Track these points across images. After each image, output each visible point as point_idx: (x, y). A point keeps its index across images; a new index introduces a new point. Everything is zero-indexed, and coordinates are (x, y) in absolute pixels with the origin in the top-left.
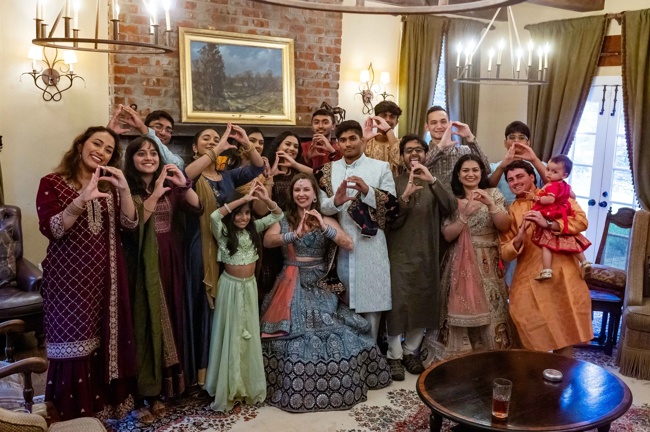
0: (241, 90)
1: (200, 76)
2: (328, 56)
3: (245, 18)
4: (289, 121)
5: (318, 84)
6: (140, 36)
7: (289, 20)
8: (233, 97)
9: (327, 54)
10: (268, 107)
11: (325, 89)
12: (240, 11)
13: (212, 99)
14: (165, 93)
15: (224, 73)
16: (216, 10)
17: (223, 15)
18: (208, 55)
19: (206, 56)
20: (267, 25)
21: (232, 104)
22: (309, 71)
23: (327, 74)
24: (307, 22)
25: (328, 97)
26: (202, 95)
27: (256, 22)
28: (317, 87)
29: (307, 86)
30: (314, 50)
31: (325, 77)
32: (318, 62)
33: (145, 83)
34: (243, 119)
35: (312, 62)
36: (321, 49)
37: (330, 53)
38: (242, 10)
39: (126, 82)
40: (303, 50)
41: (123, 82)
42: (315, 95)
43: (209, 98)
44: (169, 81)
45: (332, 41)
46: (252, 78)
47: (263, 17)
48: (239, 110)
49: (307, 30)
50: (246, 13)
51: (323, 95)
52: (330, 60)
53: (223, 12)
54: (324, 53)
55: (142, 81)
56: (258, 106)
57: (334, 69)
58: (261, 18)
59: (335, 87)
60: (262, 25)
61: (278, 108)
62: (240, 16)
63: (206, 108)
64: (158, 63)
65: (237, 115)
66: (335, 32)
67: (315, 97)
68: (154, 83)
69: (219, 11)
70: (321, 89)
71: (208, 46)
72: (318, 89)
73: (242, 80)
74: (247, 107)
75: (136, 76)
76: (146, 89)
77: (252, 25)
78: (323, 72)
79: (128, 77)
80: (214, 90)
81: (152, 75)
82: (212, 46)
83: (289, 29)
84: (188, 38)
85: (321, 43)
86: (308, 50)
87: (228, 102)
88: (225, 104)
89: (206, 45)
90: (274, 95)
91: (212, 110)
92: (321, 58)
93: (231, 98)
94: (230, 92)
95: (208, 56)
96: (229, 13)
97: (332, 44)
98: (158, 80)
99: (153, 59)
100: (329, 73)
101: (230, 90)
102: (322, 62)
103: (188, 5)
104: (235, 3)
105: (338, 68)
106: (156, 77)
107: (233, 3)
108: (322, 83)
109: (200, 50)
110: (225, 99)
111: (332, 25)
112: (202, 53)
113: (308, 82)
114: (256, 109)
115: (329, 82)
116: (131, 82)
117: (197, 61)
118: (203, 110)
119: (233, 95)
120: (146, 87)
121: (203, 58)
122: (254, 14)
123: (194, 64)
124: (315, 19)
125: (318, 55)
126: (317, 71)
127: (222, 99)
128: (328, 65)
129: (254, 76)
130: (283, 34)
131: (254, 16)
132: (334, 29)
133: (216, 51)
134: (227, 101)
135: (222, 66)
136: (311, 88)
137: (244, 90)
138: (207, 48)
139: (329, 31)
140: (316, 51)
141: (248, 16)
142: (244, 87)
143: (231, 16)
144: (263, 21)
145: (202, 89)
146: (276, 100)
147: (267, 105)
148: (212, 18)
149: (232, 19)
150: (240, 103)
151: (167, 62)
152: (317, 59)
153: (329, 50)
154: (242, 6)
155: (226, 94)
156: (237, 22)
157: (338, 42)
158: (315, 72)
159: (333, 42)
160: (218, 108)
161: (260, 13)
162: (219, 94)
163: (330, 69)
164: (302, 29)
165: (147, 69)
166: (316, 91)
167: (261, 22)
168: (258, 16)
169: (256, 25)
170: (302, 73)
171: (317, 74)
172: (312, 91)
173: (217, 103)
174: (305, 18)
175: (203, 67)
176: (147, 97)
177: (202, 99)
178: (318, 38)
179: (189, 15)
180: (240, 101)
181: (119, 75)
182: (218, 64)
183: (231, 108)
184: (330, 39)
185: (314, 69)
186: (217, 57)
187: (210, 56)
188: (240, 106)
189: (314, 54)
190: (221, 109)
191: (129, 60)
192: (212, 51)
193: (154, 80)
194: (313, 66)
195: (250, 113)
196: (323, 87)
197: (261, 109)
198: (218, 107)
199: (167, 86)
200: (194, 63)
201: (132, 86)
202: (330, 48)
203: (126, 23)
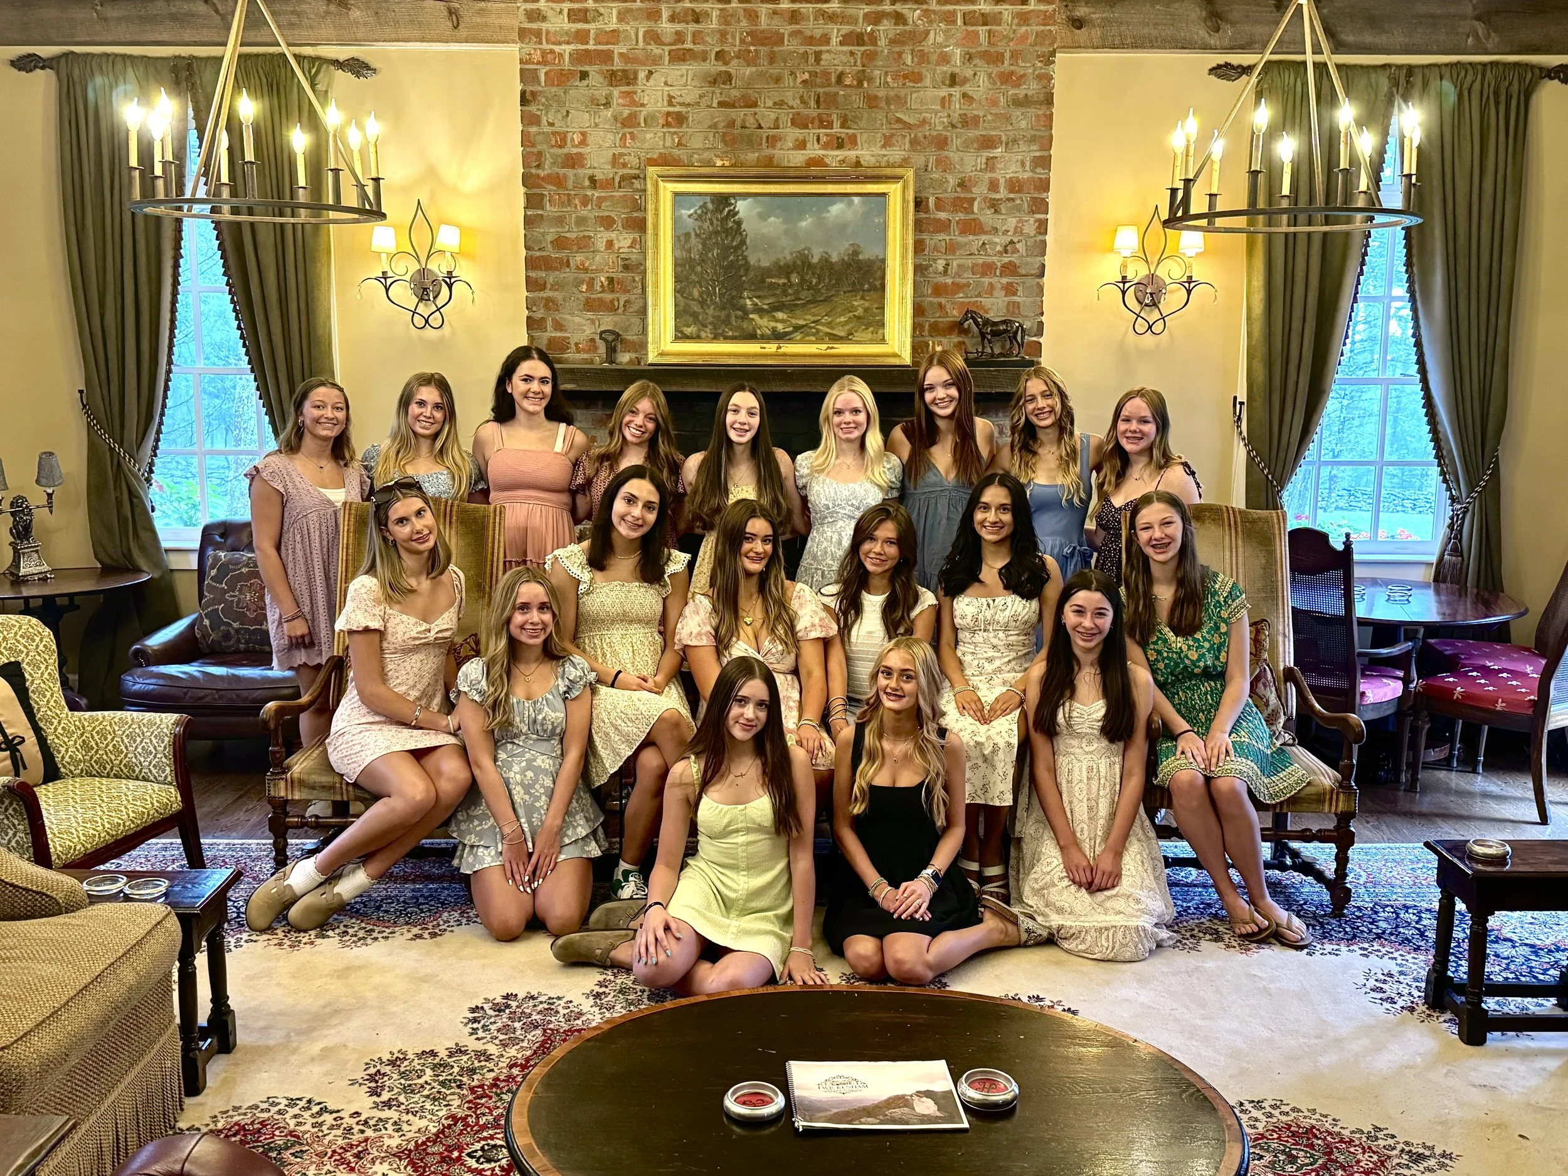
0: (785, 293)
1: (692, 268)
2: (1013, 200)
3: (797, 133)
4: (895, 355)
5: (987, 269)
6: (572, 193)
7: (908, 126)
8: (766, 307)
9: (1012, 196)
10: (847, 328)
11: (1004, 280)
12: (785, 118)
13: (718, 313)
14: (624, 306)
15: (745, 258)
16: (731, 124)
17: (747, 131)
18: (711, 220)
19: (706, 225)
20: (853, 141)
21: (764, 324)
22: (960, 239)
23: (1012, 242)
24: (953, 126)
25: (1016, 299)
26: (696, 308)
27: (824, 139)
28: (983, 275)
29: (958, 275)
30: (974, 190)
31: (1006, 252)
32: (987, 217)
33: (584, 288)
34: (785, 355)
35: (972, 216)
36: (993, 186)
37: (1019, 191)
38: (791, 116)
39: (548, 286)
40: (946, 191)
41: (543, 287)
42: (979, 295)
43: (711, 311)
44: (634, 281)
45: (1023, 164)
46: (809, 264)
47: (842, 126)
48: (778, 337)
49: (956, 142)
50: (799, 122)
51: (1000, 293)
52: (1019, 208)
53: (748, 125)
54: (1003, 193)
55: (578, 283)
56: (823, 324)
57: (1030, 228)
58: (837, 129)
59: (1033, 272)
60: (840, 146)
61: (871, 329)
62: (788, 130)
63: (703, 334)
64: (610, 244)
65: (771, 348)
66: (1033, 139)
67: (979, 299)
68: (602, 286)
69: (738, 123)
70: (994, 280)
71: (712, 202)
72: (986, 280)
73: (785, 270)
74: (797, 328)
75: (567, 275)
76: (587, 300)
77: (816, 146)
78: (1000, 240)
79: (552, 278)
80: (721, 295)
81: (597, 271)
82: (723, 200)
83: (907, 146)
84: (668, 189)
85: (993, 170)
86: (958, 189)
87: (753, 319)
88: (745, 325)
89: (708, 199)
90: (862, 298)
91: (716, 338)
92: (994, 205)
93: (760, 311)
94: (758, 297)
95: (712, 224)
96: (760, 127)
97: (1024, 171)
98: (611, 280)
99: (601, 237)
100: (1015, 240)
101: (758, 293)
102: (996, 216)
103: (670, 119)
104: (775, 104)
105: (1042, 227)
106: (607, 275)
107: (770, 103)
108: (999, 264)
109: (695, 212)
110: (746, 313)
111: (1023, 124)
112: (700, 218)
113: (959, 266)
114: (818, 331)
115: (1017, 262)
116: (557, 286)
117: (688, 235)
118: (696, 338)
119: (764, 304)
120: (587, 295)
121: (700, 228)
122: (821, 121)
123: (679, 240)
124: (978, 116)
125: (985, 199)
126: (984, 238)
127: (740, 313)
128: (1012, 222)
129: (815, 260)
130: (891, 160)
131: (821, 126)
132: (1028, 135)
133: (730, 211)
134: (751, 316)
135: (743, 242)
136: (968, 277)
137: (790, 291)
138: (710, 206)
139: (1015, 141)
140: (980, 191)
141: (806, 127)
142: (791, 286)
143: (764, 133)
144: (843, 136)
145: (696, 293)
146: (866, 310)
147: (846, 323)
148: (724, 140)
149: (768, 138)
150: (781, 321)
151: (628, 242)
152: (980, 209)
153: (1015, 186)
154: (792, 108)
155: (748, 302)
156: (779, 145)
157: (1044, 162)
158: (975, 241)
159: (1028, 164)
160: (730, 333)
161: (834, 117)
162: (733, 304)
163: (1018, 231)
164: (942, 143)
165: (587, 259)
166: (978, 284)
167: (838, 138)
168: (830, 125)
169: (826, 146)
170: (943, 244)
171: (984, 244)
172: (969, 284)
173: (727, 321)
174: (949, 116)
175: (700, 247)
176: (589, 315)
177: (695, 315)
178: (984, 160)
179: (673, 140)
180: (780, 315)
181: (532, 274)
182: (732, 240)
183: (759, 332)
184: (1020, 158)
185: (974, 234)
186: (730, 224)
187: (715, 221)
188: (780, 327)
189: (974, 199)
190: (737, 334)
191: (551, 242)
192: (721, 212)
193: (603, 279)
194: (972, 227)
195: (802, 341)
196: (1001, 276)
197: (829, 331)
198: (731, 329)
199: (629, 291)
200: (681, 239)
201: (558, 295)
202: (1018, 180)
203: (544, 169)
